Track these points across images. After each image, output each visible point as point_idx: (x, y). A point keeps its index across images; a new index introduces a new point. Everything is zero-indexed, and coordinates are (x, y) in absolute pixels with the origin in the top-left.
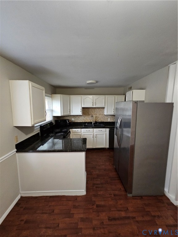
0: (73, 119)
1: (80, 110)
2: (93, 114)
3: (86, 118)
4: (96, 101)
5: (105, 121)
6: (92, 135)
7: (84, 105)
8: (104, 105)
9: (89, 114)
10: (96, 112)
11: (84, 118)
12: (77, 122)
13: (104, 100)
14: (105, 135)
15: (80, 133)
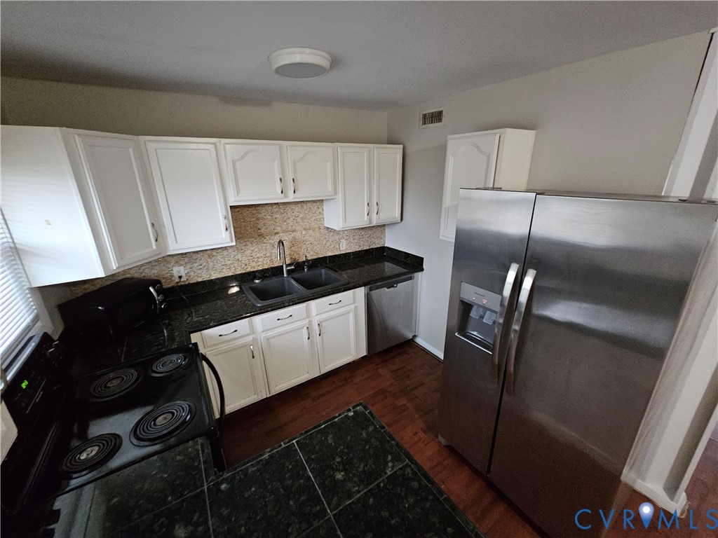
0: (180, 273)
1: (222, 223)
2: (278, 229)
3: (248, 252)
4: (295, 172)
5: (330, 254)
6: (305, 331)
7: (238, 192)
8: (330, 188)
9: (261, 235)
10: (290, 222)
11: (239, 256)
12: (203, 283)
13: (329, 165)
14: (351, 315)
15: (250, 338)
